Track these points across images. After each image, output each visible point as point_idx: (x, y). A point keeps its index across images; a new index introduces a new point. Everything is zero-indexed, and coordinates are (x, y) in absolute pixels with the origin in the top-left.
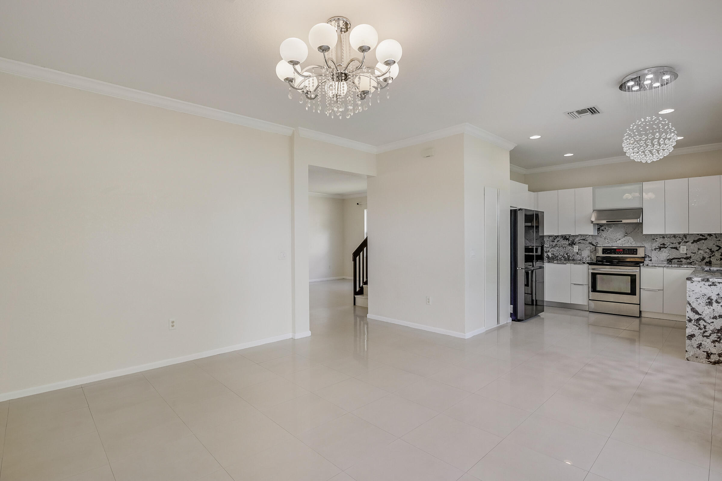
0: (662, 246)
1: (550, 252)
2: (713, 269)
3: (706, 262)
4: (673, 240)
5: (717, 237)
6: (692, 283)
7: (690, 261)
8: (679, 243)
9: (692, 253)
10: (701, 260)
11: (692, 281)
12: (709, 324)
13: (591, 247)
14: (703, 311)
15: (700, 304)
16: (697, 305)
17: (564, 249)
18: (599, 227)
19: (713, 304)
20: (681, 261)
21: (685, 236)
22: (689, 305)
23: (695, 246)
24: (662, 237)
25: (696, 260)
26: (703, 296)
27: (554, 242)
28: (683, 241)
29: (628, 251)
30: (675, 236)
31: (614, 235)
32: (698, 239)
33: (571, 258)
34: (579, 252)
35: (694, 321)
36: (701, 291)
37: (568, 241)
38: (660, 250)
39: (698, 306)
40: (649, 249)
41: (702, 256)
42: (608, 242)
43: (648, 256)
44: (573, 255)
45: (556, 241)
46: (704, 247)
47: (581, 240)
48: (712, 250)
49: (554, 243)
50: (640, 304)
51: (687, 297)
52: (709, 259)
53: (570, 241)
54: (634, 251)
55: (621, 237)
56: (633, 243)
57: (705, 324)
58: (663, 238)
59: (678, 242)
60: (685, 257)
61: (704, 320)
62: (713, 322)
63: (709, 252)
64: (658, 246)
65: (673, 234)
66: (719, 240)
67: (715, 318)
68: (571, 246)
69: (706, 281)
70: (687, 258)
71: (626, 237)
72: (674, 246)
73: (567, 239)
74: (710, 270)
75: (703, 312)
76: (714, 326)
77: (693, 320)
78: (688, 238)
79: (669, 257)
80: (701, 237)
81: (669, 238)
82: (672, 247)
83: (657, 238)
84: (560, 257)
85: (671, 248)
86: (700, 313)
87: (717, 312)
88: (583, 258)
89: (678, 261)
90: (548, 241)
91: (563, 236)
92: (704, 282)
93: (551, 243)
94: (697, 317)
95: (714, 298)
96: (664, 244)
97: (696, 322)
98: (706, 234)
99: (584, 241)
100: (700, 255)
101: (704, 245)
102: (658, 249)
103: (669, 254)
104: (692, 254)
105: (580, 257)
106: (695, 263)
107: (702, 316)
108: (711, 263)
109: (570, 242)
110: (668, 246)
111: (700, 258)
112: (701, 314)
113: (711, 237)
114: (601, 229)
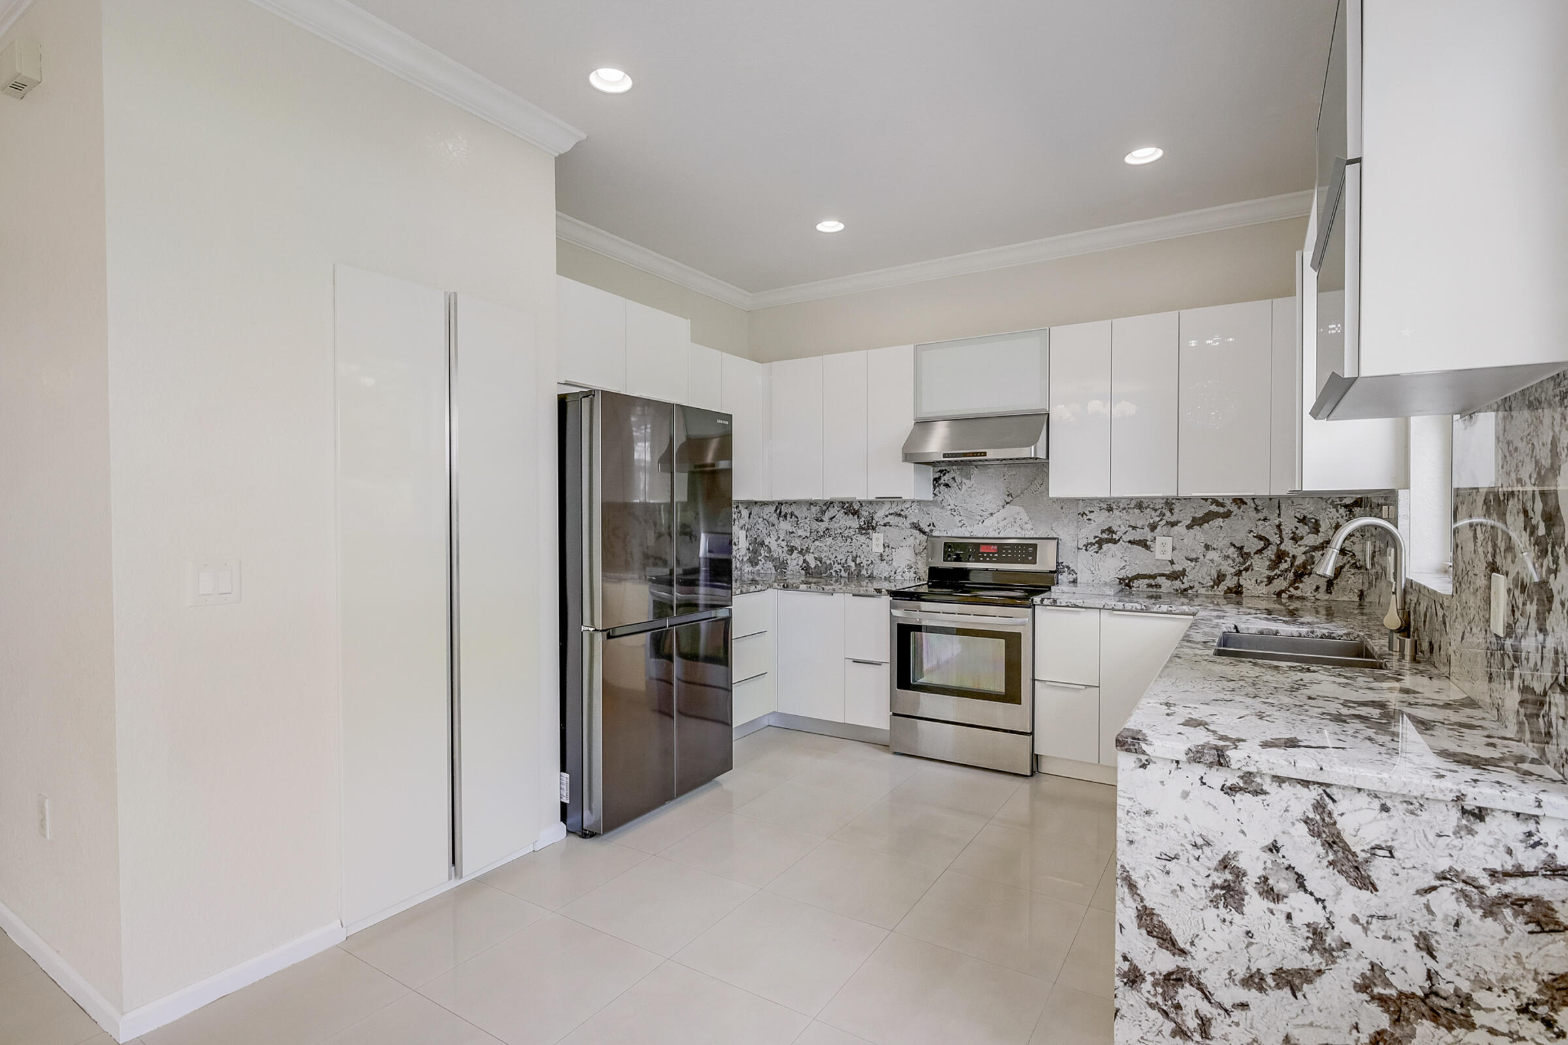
0: (1106, 536)
1: (813, 553)
2: (1248, 628)
3: (1226, 588)
4: (1137, 518)
5: (1259, 508)
6: (1144, 766)
7: (1183, 587)
8: (1153, 527)
9: (1187, 559)
10: (1212, 584)
11: (1144, 758)
12: (1226, 1010)
13: (916, 538)
14: (1195, 931)
15: (1179, 893)
16: (1165, 896)
17: (848, 543)
18: (937, 475)
19: (1246, 898)
20: (1156, 586)
21: (1169, 504)
22: (1126, 889)
23: (1198, 537)
24: (1105, 506)
25: (1200, 583)
26: (1195, 845)
27: (822, 521)
28: (1164, 522)
29: (1012, 553)
30: (1140, 505)
31: (977, 502)
32: (1206, 514)
33: (864, 572)
34: (885, 554)
35: (1155, 985)
36: (1186, 819)
37: (858, 517)
38: (1100, 548)
39: (1169, 900)
40: (1069, 545)
41: (1217, 570)
42: (960, 521)
43: (1068, 568)
44: (870, 562)
45: (826, 518)
46: (1222, 542)
47: (890, 516)
48: (1245, 550)
49: (823, 526)
50: (1032, 733)
51: (1119, 845)
52: (1236, 578)
53: (863, 519)
54: (1027, 551)
55: (995, 506)
56: (1026, 526)
57: (1206, 1009)
58: (1109, 511)
59: (1149, 524)
60: (1168, 573)
61: (1200, 987)
62: (1244, 1006)
63: (1235, 556)
64: (1096, 537)
65: (1137, 498)
66: (1265, 519)
67: (1254, 981)
68: (866, 534)
69: (1211, 765)
70: (1174, 576)
71: (1008, 505)
72: (1137, 535)
73: (856, 513)
74: (1238, 632)
75: (1196, 941)
76: (1252, 1028)
77: (1149, 979)
78: (1176, 511)
79: (1124, 571)
80: (1214, 508)
81: (1124, 511)
82: (1132, 539)
83: (1093, 512)
84: (836, 569)
85: (1130, 542)
86: (1182, 946)
87: (1265, 952)
88: (895, 573)
89: (1150, 586)
90: (806, 518)
91: (844, 503)
92: (1199, 770)
93: (815, 525)
94: (1166, 962)
95: (1253, 864)
96: (1110, 530)
97: (1160, 990)
98: (1228, 497)
99: (898, 519)
100: (1211, 567)
101: (1222, 535)
102: (1094, 544)
103: (1126, 561)
104: (1189, 562)
105: (887, 568)
106: (1197, 591)
107: (1193, 965)
108: (1241, 593)
109: (862, 523)
110: (1121, 537)
111: (1210, 575)
112: (1187, 947)
113: (1243, 507)
114: (942, 481)
